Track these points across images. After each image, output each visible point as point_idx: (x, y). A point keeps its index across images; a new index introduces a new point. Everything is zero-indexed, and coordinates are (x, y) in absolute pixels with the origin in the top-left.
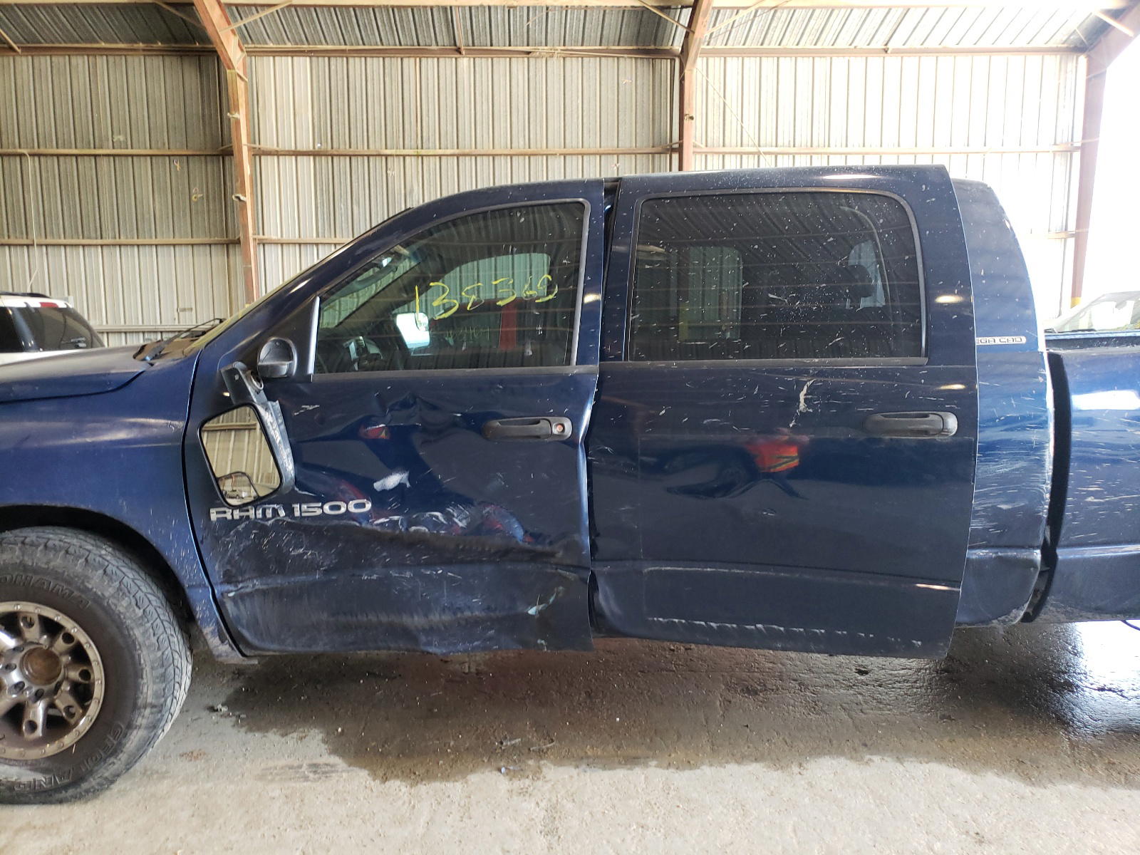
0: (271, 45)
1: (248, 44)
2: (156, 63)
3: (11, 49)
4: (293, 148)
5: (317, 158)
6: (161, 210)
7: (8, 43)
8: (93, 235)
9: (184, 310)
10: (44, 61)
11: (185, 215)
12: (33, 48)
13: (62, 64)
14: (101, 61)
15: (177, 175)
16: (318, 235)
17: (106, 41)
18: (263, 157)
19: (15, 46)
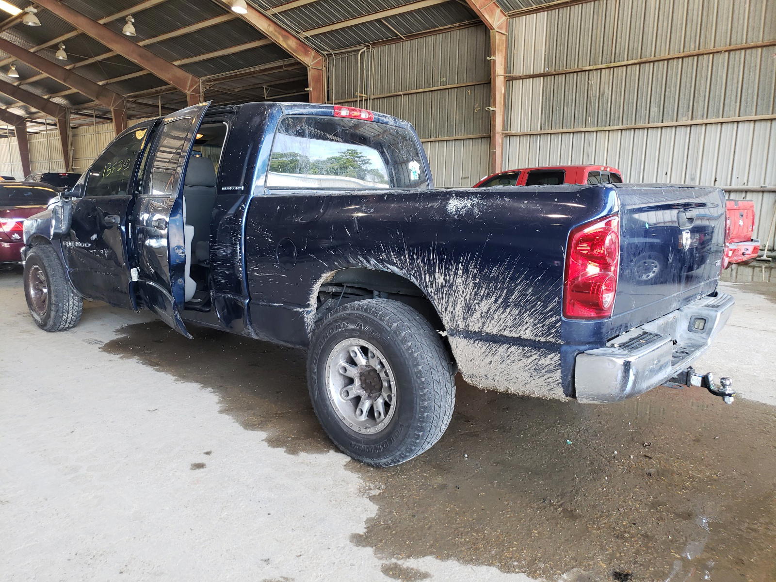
0: (525, 9)
1: (511, 10)
2: (465, 32)
3: (401, 38)
4: (532, 73)
5: (545, 78)
6: (459, 119)
7: (399, 36)
8: (427, 137)
9: (464, 178)
10: (415, 42)
11: (470, 122)
12: (411, 37)
13: (422, 41)
14: (439, 37)
15: (468, 97)
16: (541, 129)
17: (442, 26)
18: (514, 81)
19: (402, 37)
